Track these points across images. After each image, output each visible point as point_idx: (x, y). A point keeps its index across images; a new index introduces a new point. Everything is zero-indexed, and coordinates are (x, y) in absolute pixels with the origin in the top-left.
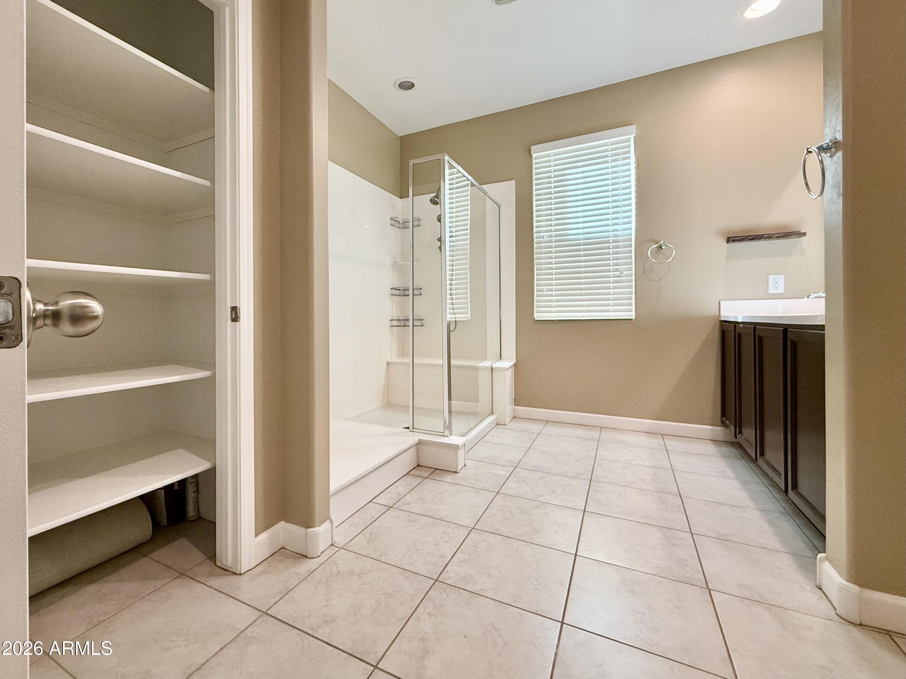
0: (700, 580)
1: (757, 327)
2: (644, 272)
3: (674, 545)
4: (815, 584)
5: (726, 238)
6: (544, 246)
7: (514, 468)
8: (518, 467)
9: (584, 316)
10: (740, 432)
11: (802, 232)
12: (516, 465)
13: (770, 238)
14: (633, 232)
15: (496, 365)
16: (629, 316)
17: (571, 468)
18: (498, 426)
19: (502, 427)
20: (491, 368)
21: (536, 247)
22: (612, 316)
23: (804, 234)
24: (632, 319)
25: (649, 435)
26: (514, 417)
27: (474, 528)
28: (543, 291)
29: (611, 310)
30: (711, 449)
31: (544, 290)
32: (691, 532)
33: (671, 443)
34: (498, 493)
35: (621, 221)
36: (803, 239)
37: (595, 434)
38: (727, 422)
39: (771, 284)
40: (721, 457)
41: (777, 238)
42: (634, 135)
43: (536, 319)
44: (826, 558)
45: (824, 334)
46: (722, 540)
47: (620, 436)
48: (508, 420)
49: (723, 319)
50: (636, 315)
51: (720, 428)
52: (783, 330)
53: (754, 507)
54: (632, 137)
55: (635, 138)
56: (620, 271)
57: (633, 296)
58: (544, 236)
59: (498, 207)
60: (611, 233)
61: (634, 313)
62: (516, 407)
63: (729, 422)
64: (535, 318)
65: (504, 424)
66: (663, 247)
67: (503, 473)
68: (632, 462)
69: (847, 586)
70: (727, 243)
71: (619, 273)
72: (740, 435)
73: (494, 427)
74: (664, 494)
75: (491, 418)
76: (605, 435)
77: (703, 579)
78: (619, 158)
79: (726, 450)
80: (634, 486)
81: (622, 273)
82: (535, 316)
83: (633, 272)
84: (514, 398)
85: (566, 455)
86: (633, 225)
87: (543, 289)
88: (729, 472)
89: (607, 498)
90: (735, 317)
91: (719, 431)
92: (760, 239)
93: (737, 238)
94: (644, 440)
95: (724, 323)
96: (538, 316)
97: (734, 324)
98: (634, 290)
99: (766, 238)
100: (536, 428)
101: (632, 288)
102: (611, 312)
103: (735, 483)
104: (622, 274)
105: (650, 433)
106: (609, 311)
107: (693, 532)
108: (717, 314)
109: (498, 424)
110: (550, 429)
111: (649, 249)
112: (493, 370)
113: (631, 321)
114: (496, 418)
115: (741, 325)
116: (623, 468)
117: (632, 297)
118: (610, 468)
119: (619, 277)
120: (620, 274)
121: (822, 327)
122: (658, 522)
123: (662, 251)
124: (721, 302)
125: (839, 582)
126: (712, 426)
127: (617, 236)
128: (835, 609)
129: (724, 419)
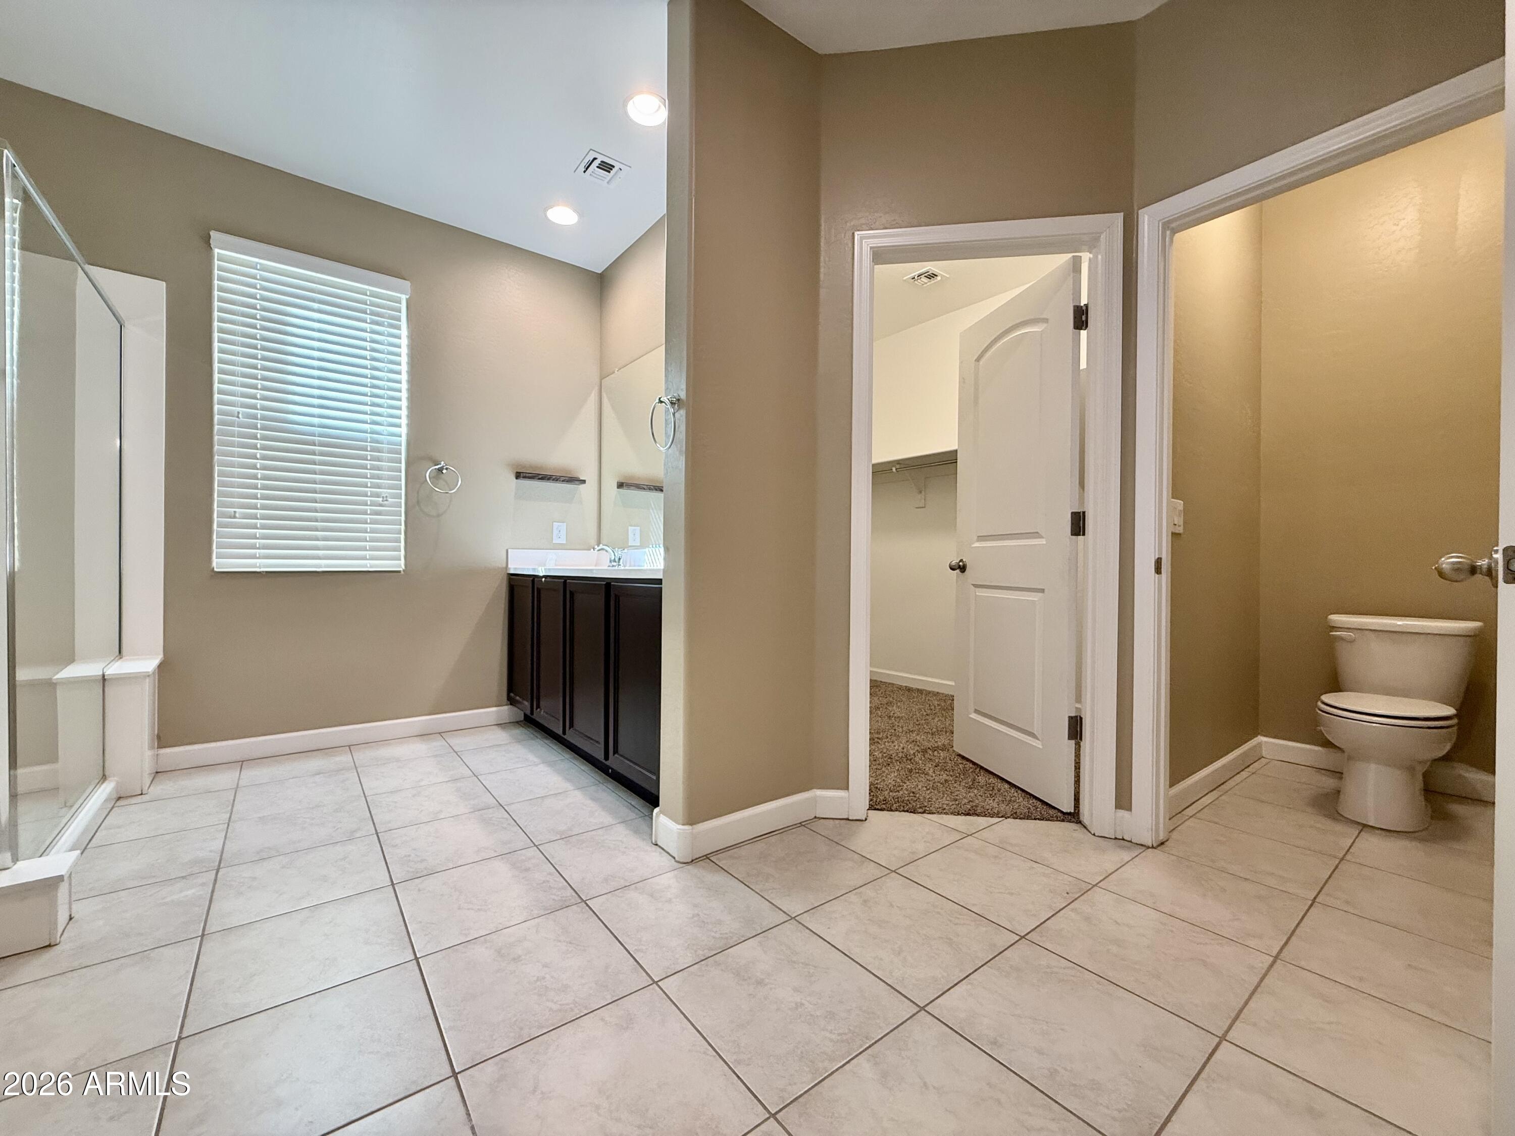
0: (572, 896)
1: (568, 581)
2: (418, 502)
3: (527, 870)
4: (650, 842)
5: (515, 471)
6: (239, 432)
7: (215, 872)
8: (222, 865)
9: (320, 567)
10: (538, 706)
11: (581, 479)
12: (217, 864)
13: (557, 480)
14: (404, 440)
15: (115, 669)
16: (392, 567)
17: (335, 827)
18: (119, 803)
19: (134, 800)
20: (101, 677)
21: (219, 430)
22: (368, 566)
23: (584, 482)
24: (399, 572)
25: (425, 737)
26: (157, 772)
27: (180, 1038)
28: (235, 517)
29: (368, 557)
30: (501, 736)
31: (237, 515)
32: (535, 845)
33: (457, 742)
34: (203, 935)
35: (386, 421)
36: (582, 486)
37: (344, 759)
38: (518, 698)
39: (555, 532)
40: (516, 742)
41: (563, 481)
42: (408, 297)
43: (216, 570)
44: (661, 812)
45: (661, 588)
46: (566, 838)
47: (385, 752)
48: (147, 781)
49: (512, 572)
50: (406, 565)
51: (506, 708)
52: (605, 584)
53: (572, 788)
54: (404, 298)
55: (408, 301)
56: (383, 497)
57: (402, 536)
58: (238, 413)
59: (119, 326)
60: (369, 435)
61: (403, 562)
62: (163, 751)
63: (520, 697)
64: (213, 568)
65: (140, 793)
66: (444, 471)
67: (195, 891)
68: (422, 783)
69: (683, 830)
70: (517, 478)
71: (381, 499)
72: (539, 710)
73: (113, 807)
74: (483, 811)
75: (106, 790)
76: (362, 756)
77: (574, 894)
78: (384, 322)
79: (519, 732)
80: (442, 817)
81: (387, 500)
82: (214, 564)
83: (403, 501)
84: (156, 732)
85: (313, 808)
86: (404, 430)
87: (235, 512)
88: (532, 757)
89: (415, 849)
90: (534, 569)
91: (505, 711)
92: (549, 479)
93: (527, 475)
94: (420, 748)
95: (512, 577)
96: (219, 564)
97: (531, 579)
98: (403, 527)
99: (553, 480)
100: (224, 779)
101: (401, 525)
102: (367, 559)
103: (542, 768)
104: (386, 502)
105: (423, 736)
106: (364, 558)
107: (537, 844)
108: (504, 565)
109: (119, 798)
110: (251, 774)
111: (427, 471)
112: (106, 683)
113: (398, 574)
114: (118, 783)
115: (543, 579)
116: (414, 796)
117: (400, 537)
118: (396, 802)
119: (381, 505)
120: (383, 501)
121: (659, 581)
122: (496, 851)
123: (443, 476)
124: (509, 550)
125: (678, 829)
126: (496, 706)
127: (378, 442)
128: (674, 858)
129: (512, 695)
